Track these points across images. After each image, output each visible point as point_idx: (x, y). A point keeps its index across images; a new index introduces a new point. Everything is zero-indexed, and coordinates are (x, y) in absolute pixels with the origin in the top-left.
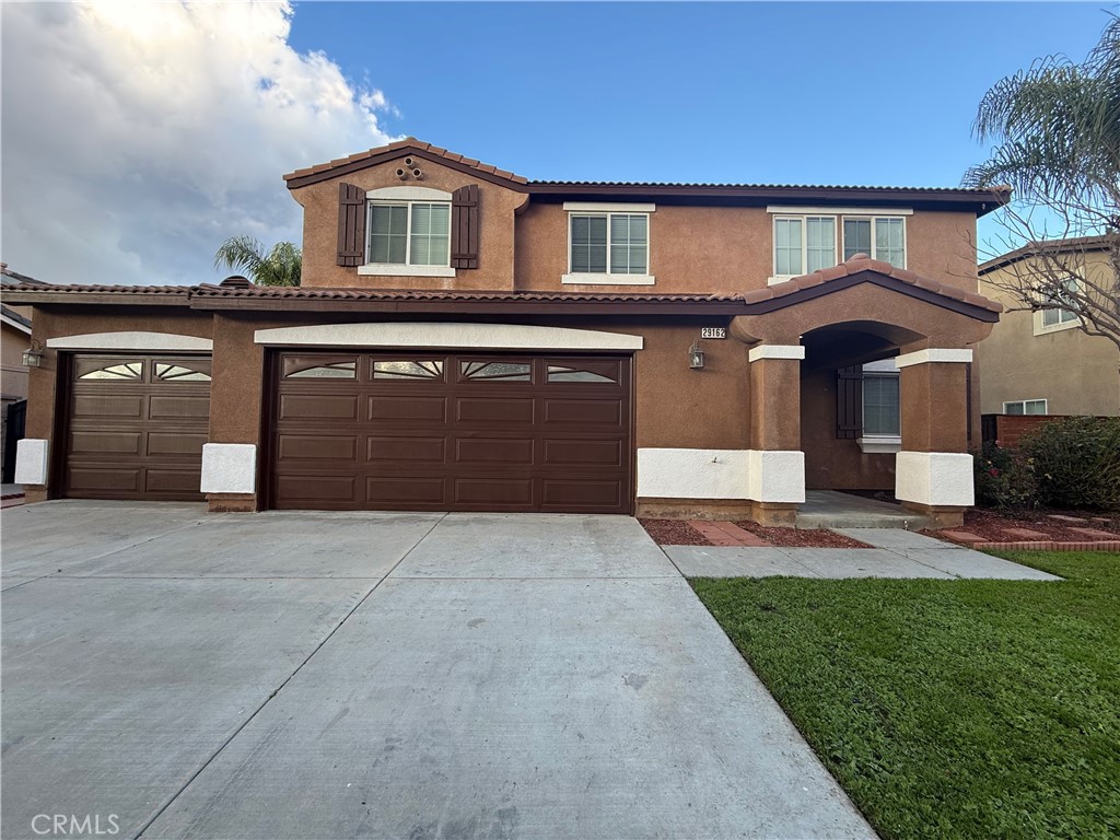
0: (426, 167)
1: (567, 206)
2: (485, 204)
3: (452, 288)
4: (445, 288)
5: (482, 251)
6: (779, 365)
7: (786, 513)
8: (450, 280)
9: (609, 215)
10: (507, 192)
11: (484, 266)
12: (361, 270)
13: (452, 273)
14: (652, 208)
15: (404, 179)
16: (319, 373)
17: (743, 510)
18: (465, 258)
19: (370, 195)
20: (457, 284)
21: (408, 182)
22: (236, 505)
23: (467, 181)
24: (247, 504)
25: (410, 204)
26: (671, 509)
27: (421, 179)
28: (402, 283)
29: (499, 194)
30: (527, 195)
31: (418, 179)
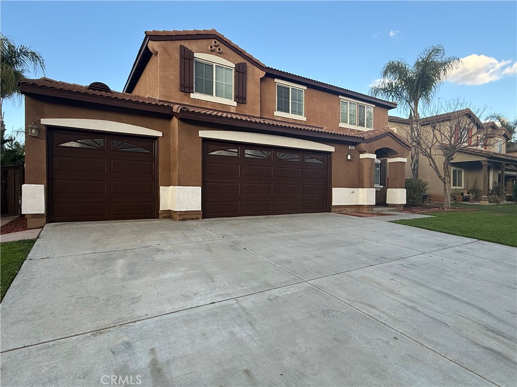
0: (224, 48)
1: (276, 80)
2: (248, 72)
3: (235, 112)
4: (232, 111)
5: (247, 96)
6: (370, 160)
7: (370, 209)
8: (234, 108)
9: (291, 87)
10: (257, 69)
11: (248, 103)
12: (193, 96)
13: (235, 104)
14: (305, 88)
15: (212, 52)
16: (222, 153)
17: (357, 209)
18: (241, 98)
19: (196, 55)
20: (237, 110)
21: (213, 53)
22: (191, 217)
23: (241, 60)
24: (197, 216)
25: (214, 65)
26: (340, 209)
27: (220, 54)
28: (212, 106)
29: (253, 70)
30: (265, 73)
31: (219, 53)
